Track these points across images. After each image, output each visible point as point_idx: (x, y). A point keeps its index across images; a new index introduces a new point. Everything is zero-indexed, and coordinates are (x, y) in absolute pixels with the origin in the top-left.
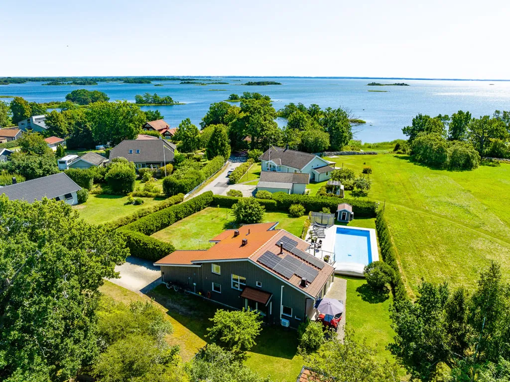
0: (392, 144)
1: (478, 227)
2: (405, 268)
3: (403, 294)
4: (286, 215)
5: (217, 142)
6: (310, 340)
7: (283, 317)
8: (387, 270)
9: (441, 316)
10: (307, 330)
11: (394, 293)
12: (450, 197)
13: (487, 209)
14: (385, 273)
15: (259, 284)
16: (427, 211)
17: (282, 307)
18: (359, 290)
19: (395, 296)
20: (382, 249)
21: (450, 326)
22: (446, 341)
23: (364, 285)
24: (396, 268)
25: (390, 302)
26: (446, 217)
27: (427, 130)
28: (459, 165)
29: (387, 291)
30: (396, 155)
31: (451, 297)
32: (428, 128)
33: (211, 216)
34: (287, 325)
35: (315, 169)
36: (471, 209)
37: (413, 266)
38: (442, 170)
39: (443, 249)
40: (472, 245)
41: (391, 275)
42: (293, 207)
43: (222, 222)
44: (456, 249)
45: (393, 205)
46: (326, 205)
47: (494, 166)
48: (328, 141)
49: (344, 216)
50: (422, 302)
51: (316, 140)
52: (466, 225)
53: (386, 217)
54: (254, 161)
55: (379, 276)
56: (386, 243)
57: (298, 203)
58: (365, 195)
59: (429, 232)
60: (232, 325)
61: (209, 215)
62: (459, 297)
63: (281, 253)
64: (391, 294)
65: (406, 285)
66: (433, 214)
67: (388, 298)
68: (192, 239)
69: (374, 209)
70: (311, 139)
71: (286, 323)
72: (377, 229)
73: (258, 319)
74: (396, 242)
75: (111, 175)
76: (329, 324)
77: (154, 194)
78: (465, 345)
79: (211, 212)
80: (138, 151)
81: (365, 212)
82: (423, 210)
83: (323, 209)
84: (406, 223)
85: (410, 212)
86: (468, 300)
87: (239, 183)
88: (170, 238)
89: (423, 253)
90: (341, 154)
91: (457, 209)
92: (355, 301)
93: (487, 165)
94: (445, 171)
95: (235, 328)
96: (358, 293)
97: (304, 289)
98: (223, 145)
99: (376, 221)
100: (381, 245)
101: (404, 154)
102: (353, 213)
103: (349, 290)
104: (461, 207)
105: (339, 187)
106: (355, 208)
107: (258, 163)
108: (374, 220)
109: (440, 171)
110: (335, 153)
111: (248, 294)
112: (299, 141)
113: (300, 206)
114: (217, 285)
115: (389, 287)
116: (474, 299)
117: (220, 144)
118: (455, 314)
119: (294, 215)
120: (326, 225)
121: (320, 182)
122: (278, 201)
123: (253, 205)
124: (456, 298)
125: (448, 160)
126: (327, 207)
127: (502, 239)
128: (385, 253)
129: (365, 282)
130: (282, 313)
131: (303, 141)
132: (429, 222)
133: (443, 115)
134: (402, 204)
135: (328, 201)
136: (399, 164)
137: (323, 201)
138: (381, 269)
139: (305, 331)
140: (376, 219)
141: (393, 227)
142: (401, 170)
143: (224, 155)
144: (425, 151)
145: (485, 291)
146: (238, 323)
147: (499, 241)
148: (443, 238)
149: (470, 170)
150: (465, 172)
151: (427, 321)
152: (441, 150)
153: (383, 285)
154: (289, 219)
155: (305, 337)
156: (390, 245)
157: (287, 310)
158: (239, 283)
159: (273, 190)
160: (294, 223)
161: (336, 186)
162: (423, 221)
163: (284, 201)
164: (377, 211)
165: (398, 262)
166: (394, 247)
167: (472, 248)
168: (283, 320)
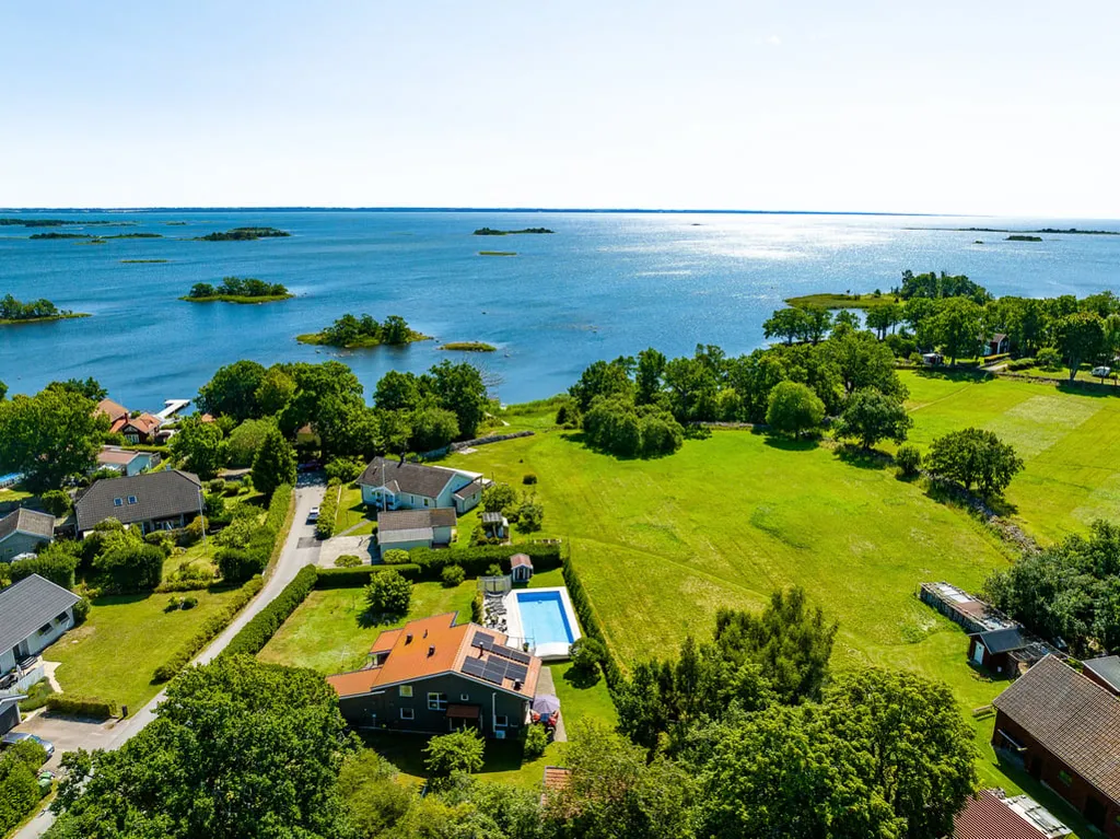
0: (552, 404)
1: (687, 560)
2: (611, 636)
3: (616, 672)
4: (438, 584)
5: (275, 459)
6: (535, 745)
7: (497, 728)
8: (594, 647)
9: (655, 688)
10: (530, 735)
11: (605, 671)
12: (650, 513)
13: (695, 529)
14: (593, 650)
15: (465, 697)
16: (624, 544)
17: (494, 717)
18: (566, 676)
19: (607, 675)
20: (581, 617)
21: (664, 697)
22: (664, 711)
23: (570, 669)
24: (602, 641)
25: (602, 684)
26: (647, 550)
27: (605, 390)
28: (657, 447)
29: (597, 671)
30: (562, 432)
31: (660, 670)
32: (606, 387)
33: (327, 607)
34: (503, 737)
35: (456, 492)
36: (678, 532)
37: (620, 633)
38: (634, 458)
39: (649, 600)
40: (682, 589)
41: (599, 652)
42: (448, 571)
43: (349, 615)
44: (663, 598)
45: (579, 540)
46: (494, 561)
47: (703, 438)
48: (456, 426)
49: (521, 574)
50: (638, 681)
51: (437, 427)
52: (673, 560)
53: (575, 565)
54: (340, 481)
55: (588, 656)
56: (584, 608)
57: (452, 563)
58: (537, 528)
59: (631, 579)
60: (456, 749)
61: (322, 606)
62: (666, 669)
63: (481, 655)
64: (601, 674)
65: (616, 658)
66: (632, 547)
67: (600, 679)
68: (322, 653)
69: (558, 555)
70: (428, 428)
71: (502, 734)
72: (568, 586)
73: (478, 737)
74: (594, 601)
75: (119, 561)
76: (547, 723)
77: (206, 583)
78: (677, 712)
79: (322, 600)
80: (132, 499)
81: (547, 561)
82: (619, 543)
83: (491, 566)
84: (601, 569)
85: (603, 550)
86: (673, 670)
87: (337, 533)
88: (287, 658)
89: (628, 611)
90: (479, 443)
91: (661, 535)
92: (566, 691)
93: (694, 437)
94: (639, 460)
95: (460, 751)
96: (566, 681)
97: (519, 692)
98: (286, 463)
99: (563, 573)
100: (577, 610)
101: (575, 428)
102: (532, 567)
103: (555, 680)
104: (665, 530)
105: (501, 523)
106: (534, 559)
107: (348, 485)
108: (559, 571)
109: (631, 461)
110: (469, 442)
111: (452, 712)
112: (408, 431)
113: (458, 569)
114: (407, 710)
115: (598, 665)
116: (679, 669)
117: (281, 462)
118: (665, 684)
119: (451, 583)
120: (502, 592)
121: (467, 512)
122: (422, 565)
123: (397, 583)
124: (664, 671)
125: (641, 441)
126: (495, 564)
127: (713, 574)
128: (585, 621)
129: (571, 665)
130: (495, 724)
131: (414, 430)
132: (628, 563)
133: (625, 357)
134: (590, 538)
135: (495, 553)
136: (571, 454)
137: (488, 554)
138: (588, 647)
139: (527, 737)
140: (562, 569)
141: (585, 578)
142: (578, 467)
143: (289, 480)
144: (607, 428)
145: (685, 660)
146: (460, 745)
147: (710, 577)
148: (648, 585)
149: (673, 453)
150: (667, 458)
151: (644, 698)
152: (629, 427)
153: (593, 665)
154: (444, 590)
155: (528, 743)
156: (590, 610)
157: (500, 720)
158: (438, 701)
159: (407, 546)
160: (455, 597)
161: (496, 523)
162: (622, 562)
163: (431, 563)
164: (562, 556)
165: (602, 631)
166: (595, 612)
167: (681, 594)
168: (498, 732)
